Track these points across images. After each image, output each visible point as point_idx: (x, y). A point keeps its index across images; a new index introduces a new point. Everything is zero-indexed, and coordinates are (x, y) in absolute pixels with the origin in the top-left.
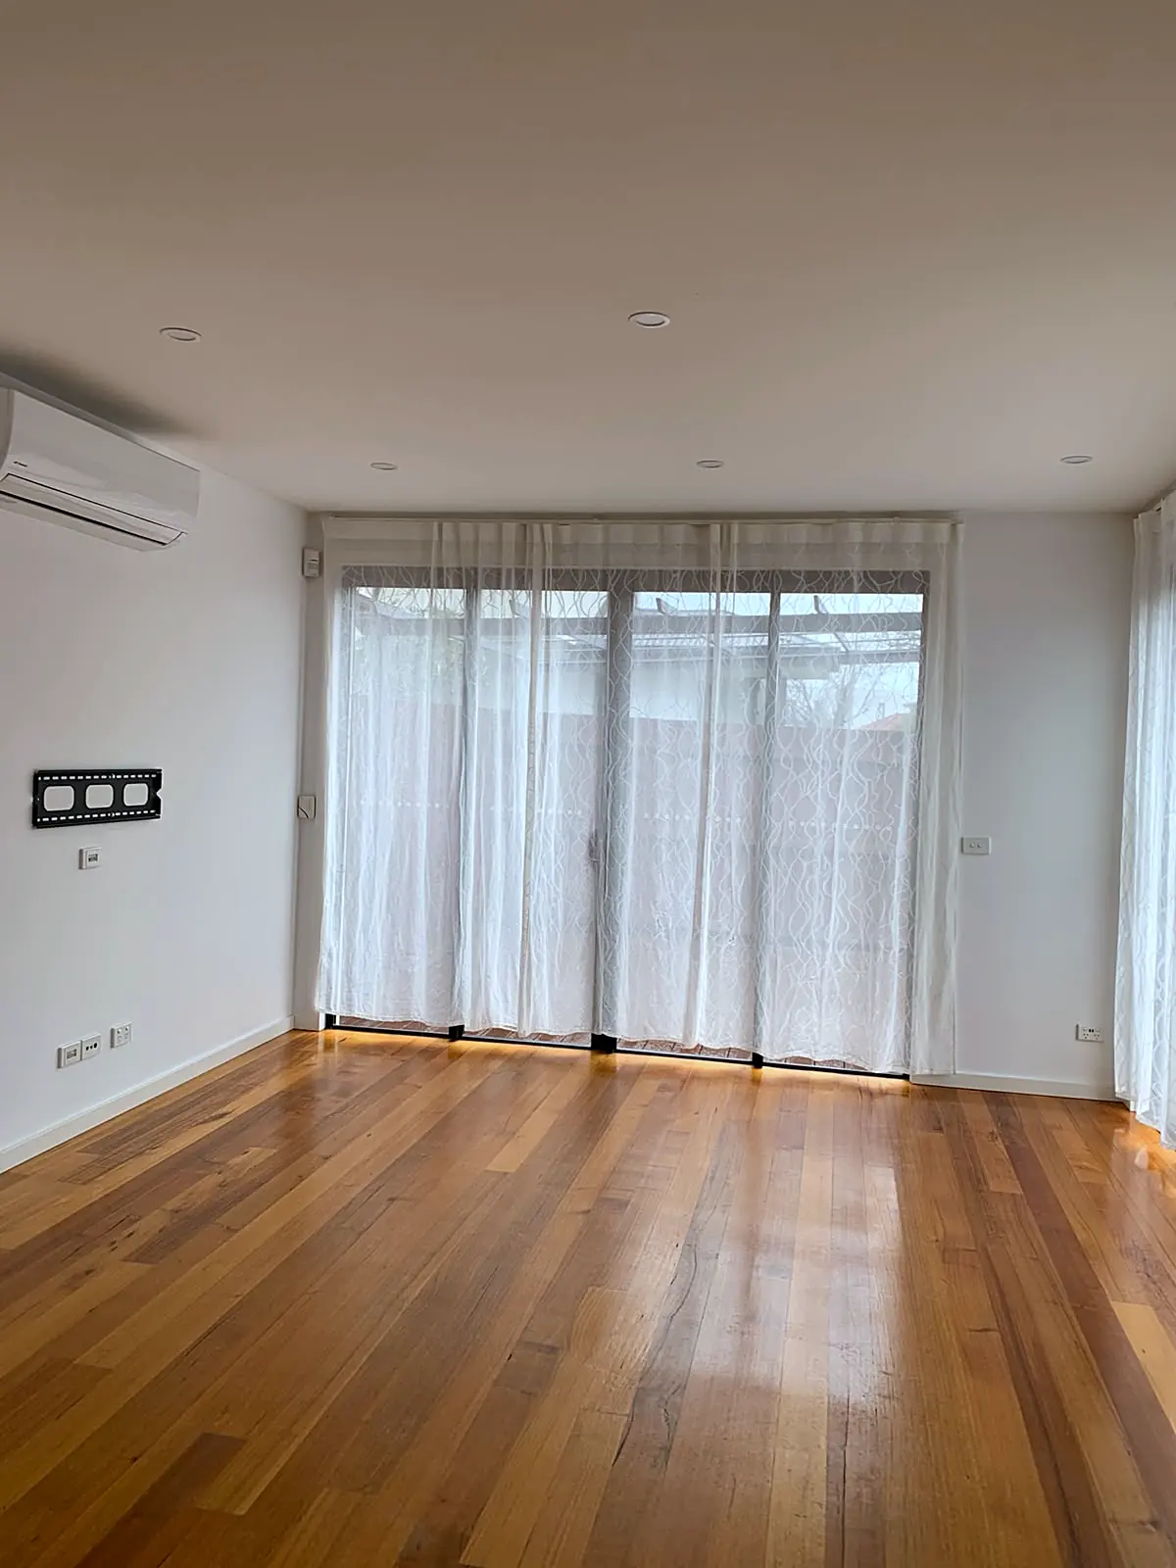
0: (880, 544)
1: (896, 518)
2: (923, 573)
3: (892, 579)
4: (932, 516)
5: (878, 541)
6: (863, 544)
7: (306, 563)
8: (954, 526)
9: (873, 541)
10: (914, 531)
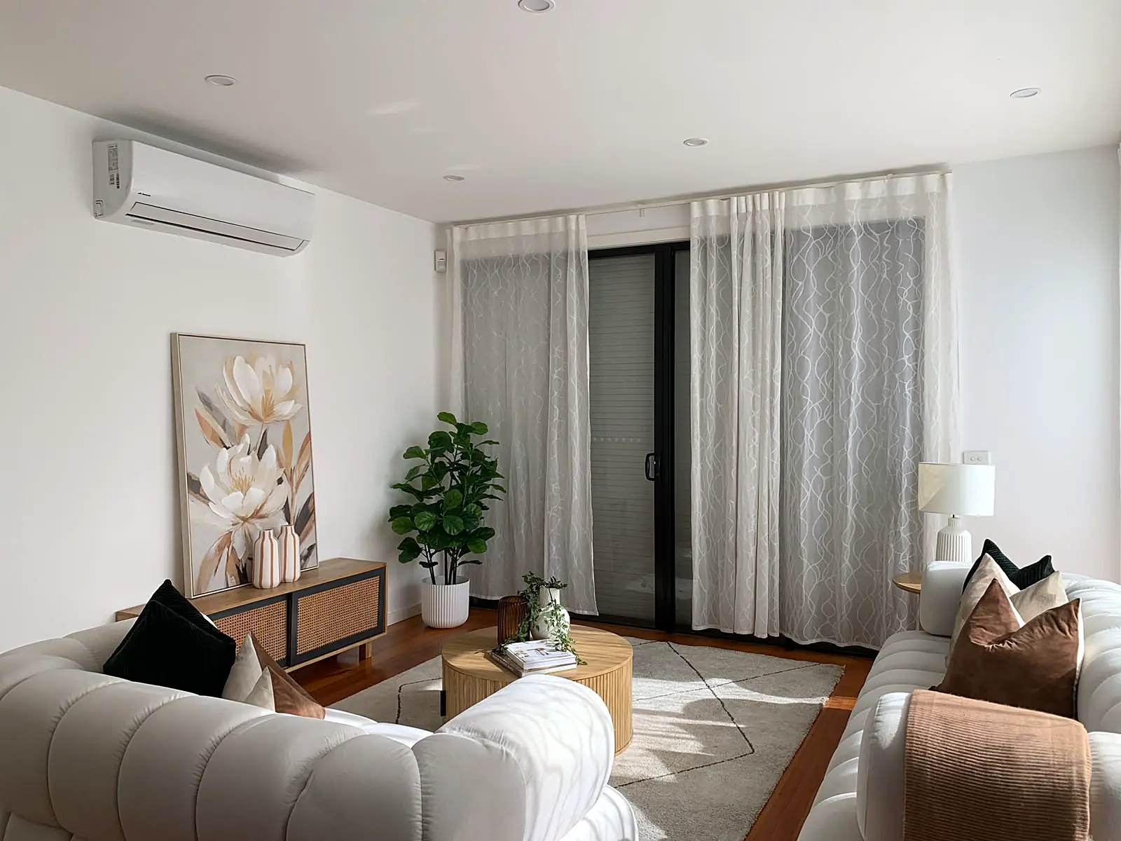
0: (877, 199)
1: (890, 175)
2: (916, 220)
3: (889, 228)
4: (921, 170)
5: (875, 196)
6: (863, 201)
7: (437, 260)
8: (943, 176)
9: (871, 197)
10: (906, 186)
